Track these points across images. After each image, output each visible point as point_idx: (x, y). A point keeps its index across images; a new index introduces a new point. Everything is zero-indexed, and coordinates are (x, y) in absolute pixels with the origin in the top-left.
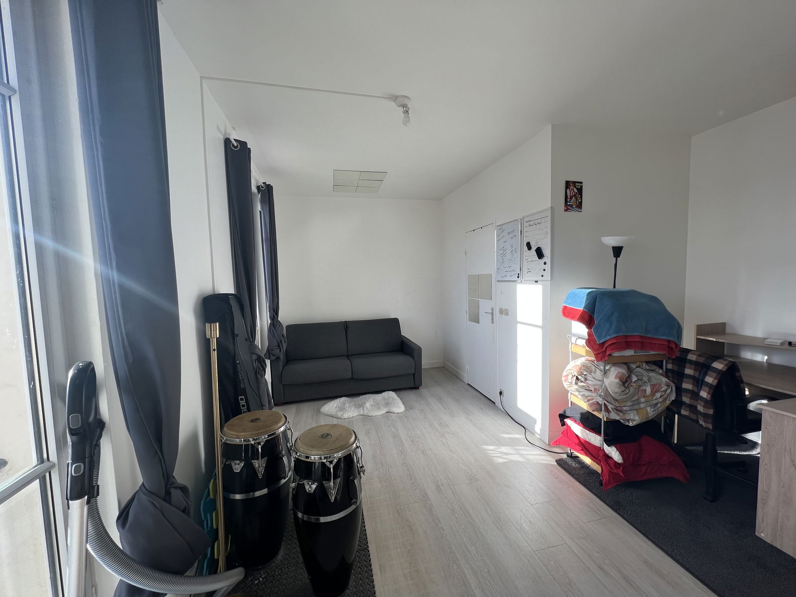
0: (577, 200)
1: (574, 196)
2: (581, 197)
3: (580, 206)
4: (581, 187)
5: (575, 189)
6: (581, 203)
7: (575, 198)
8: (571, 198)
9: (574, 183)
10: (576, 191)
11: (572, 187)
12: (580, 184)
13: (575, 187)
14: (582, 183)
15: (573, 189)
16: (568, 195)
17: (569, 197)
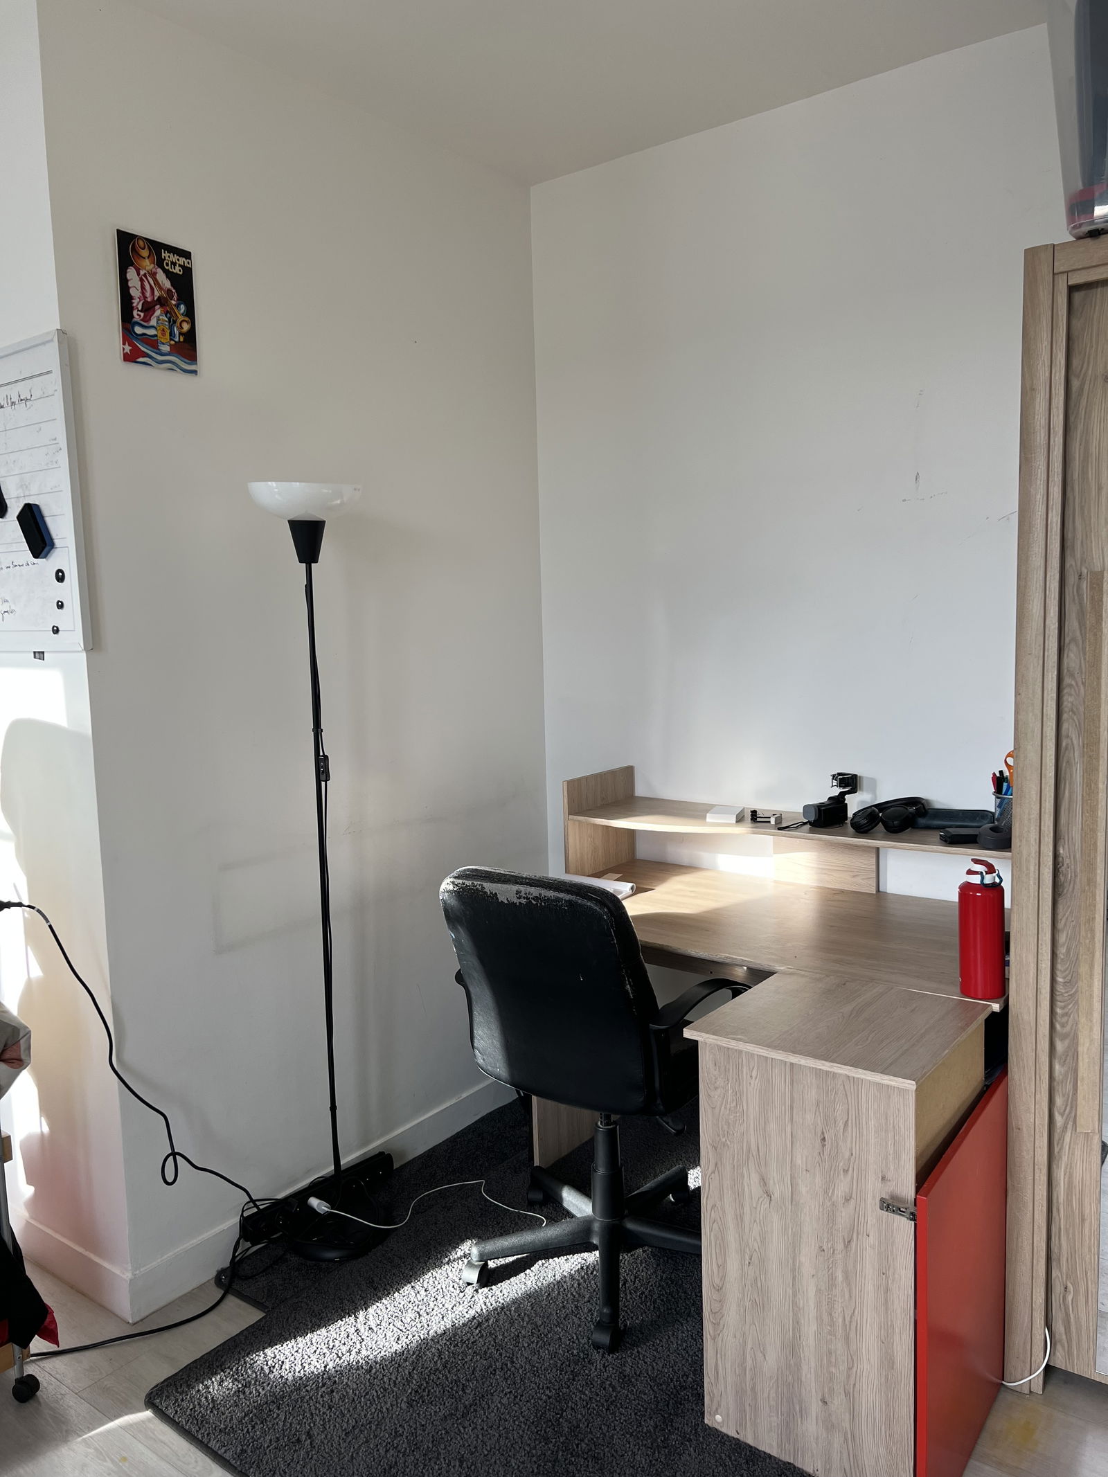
0: (172, 322)
1: (161, 302)
2: (190, 313)
3: (187, 347)
4: (188, 272)
5: (161, 276)
6: (191, 337)
7: (166, 313)
8: (148, 309)
9: (157, 247)
10: (167, 284)
11: (148, 265)
12: (182, 260)
13: (160, 263)
14: (187, 255)
15: (153, 275)
16: (133, 292)
17: (137, 303)
